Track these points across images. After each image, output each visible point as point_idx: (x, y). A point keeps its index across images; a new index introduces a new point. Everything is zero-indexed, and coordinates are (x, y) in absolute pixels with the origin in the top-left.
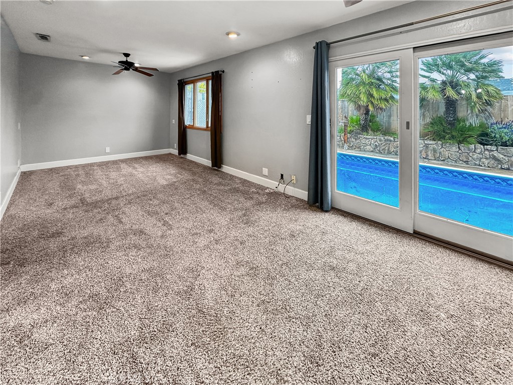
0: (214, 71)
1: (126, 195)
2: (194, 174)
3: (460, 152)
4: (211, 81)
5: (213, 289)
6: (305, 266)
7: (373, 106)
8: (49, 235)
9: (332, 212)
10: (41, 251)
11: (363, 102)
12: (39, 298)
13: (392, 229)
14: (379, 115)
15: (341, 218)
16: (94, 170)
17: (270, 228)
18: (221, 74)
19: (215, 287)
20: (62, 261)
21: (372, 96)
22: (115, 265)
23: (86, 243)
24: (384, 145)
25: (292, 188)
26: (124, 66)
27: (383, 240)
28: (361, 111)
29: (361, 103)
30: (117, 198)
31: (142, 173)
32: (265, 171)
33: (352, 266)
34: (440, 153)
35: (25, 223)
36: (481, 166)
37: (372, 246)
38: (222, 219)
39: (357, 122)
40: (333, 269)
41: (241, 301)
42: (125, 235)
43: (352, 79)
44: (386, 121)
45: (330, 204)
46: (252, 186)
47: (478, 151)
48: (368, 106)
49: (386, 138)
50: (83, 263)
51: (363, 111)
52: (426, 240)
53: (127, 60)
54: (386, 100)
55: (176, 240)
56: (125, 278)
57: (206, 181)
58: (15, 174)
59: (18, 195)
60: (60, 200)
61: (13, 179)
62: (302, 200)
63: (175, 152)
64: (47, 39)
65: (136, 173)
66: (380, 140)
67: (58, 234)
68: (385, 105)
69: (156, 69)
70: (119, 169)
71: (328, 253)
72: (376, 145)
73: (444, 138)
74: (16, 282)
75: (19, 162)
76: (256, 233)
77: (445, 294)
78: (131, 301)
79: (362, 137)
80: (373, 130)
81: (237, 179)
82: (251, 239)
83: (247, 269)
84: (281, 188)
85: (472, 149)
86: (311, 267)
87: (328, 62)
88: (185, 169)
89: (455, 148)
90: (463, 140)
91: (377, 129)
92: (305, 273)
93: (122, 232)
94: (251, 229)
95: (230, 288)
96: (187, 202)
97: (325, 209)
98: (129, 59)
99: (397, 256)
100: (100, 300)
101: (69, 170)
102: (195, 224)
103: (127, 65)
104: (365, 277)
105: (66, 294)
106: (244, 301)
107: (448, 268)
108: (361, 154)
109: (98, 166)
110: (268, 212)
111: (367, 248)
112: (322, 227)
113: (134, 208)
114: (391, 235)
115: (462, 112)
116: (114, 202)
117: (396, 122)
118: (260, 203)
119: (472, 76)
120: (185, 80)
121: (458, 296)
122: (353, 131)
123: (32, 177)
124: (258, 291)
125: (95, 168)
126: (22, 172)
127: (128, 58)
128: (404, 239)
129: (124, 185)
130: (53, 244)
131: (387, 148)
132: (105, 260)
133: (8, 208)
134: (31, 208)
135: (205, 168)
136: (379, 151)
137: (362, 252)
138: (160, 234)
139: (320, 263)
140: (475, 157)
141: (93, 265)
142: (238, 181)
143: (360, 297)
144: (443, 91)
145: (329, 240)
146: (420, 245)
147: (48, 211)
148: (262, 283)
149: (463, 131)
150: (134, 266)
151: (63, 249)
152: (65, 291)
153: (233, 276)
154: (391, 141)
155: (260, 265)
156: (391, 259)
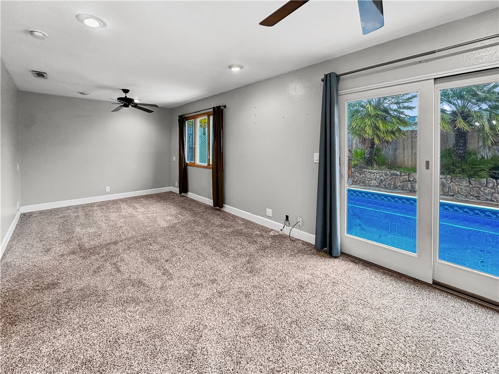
0: (215, 106)
1: (125, 240)
2: (195, 214)
3: (470, 186)
4: (212, 116)
5: (216, 354)
6: (316, 324)
7: (379, 139)
8: (44, 286)
9: (341, 258)
10: (35, 305)
11: (369, 135)
12: (28, 365)
13: (409, 278)
14: (384, 149)
15: (352, 265)
16: (93, 211)
17: (276, 277)
18: (222, 110)
19: (219, 351)
20: (55, 319)
21: (378, 128)
22: (112, 323)
23: (81, 296)
24: (391, 179)
25: (298, 230)
26: (123, 103)
27: (401, 292)
28: (366, 144)
29: (366, 136)
30: (115, 243)
31: (142, 213)
32: (269, 212)
33: (369, 325)
34: (449, 188)
35: (21, 272)
36: (494, 201)
37: (389, 299)
38: (225, 267)
39: (361, 156)
40: (348, 328)
41: (248, 370)
42: (122, 286)
43: (357, 111)
44: (392, 154)
45: (339, 249)
46: (255, 227)
47: (491, 185)
48: (373, 139)
49: (392, 172)
50: (77, 320)
51: (368, 144)
52: (447, 292)
53: (126, 97)
54: (393, 133)
55: (177, 292)
56: (121, 341)
57: (207, 221)
58: (14, 216)
59: (16, 240)
60: (57, 245)
61: (12, 221)
62: (309, 244)
63: (176, 190)
64: (43, 76)
65: (136, 213)
66: (386, 175)
67: (54, 285)
68: (392, 138)
69: (155, 106)
70: (119, 210)
71: (341, 308)
72: (381, 179)
73: (453, 172)
74: (5, 345)
75: (18, 204)
76: (262, 283)
77: (478, 362)
78: (127, 368)
79: (366, 172)
80: (379, 165)
81: (239, 220)
82: (256, 291)
83: (254, 328)
84: (286, 231)
85: (484, 183)
86: (323, 327)
87: (338, 96)
88: (186, 209)
89: (465, 183)
90: (474, 174)
91: (383, 163)
92: (317, 334)
93: (120, 283)
94: (256, 279)
95: (235, 353)
96: (188, 247)
97: (334, 255)
98: (129, 96)
99: (417, 312)
100: (93, 367)
101: (69, 211)
102: (197, 273)
103: (127, 102)
104: (385, 339)
105: (58, 360)
106: (251, 369)
107: (477, 328)
108: (365, 189)
109: (98, 206)
110: (274, 258)
111: (383, 302)
112: (332, 276)
113: (133, 254)
114: (408, 285)
115: (473, 144)
116: (112, 247)
117: (402, 155)
118: (265, 248)
119: (484, 106)
120: (185, 116)
121: (493, 364)
122: (357, 165)
123: (32, 218)
124: (266, 357)
125: (95, 208)
126: (22, 214)
127: (127, 94)
128: (423, 291)
129: (124, 228)
130: (47, 298)
131: (393, 183)
132: (100, 316)
133: (4, 255)
134: (28, 254)
135: (207, 207)
136: (385, 186)
137: (378, 307)
138: (159, 285)
139: (333, 321)
140: (487, 191)
141: (88, 323)
142: (241, 223)
143: (381, 365)
144: (453, 122)
145: (340, 292)
146: (441, 298)
147: (46, 258)
148: (271, 347)
149: (473, 164)
150: (131, 325)
151: (57, 303)
152: (56, 355)
153: (238, 337)
154: (397, 175)
155: (267, 323)
156: (411, 316)
